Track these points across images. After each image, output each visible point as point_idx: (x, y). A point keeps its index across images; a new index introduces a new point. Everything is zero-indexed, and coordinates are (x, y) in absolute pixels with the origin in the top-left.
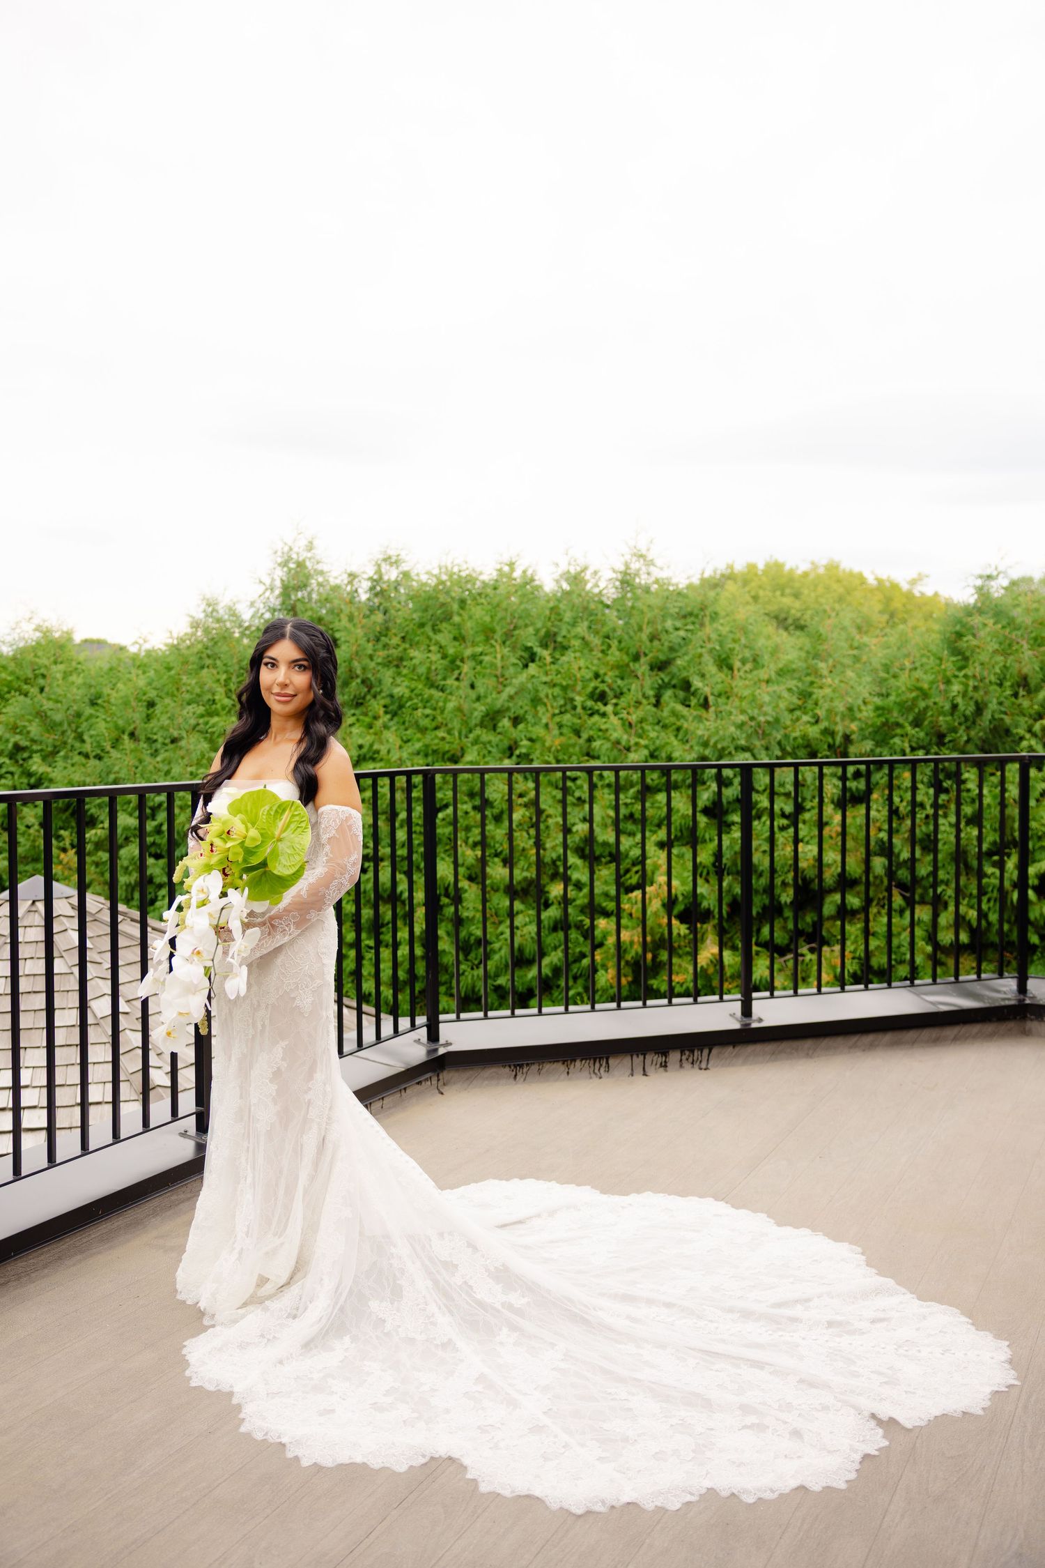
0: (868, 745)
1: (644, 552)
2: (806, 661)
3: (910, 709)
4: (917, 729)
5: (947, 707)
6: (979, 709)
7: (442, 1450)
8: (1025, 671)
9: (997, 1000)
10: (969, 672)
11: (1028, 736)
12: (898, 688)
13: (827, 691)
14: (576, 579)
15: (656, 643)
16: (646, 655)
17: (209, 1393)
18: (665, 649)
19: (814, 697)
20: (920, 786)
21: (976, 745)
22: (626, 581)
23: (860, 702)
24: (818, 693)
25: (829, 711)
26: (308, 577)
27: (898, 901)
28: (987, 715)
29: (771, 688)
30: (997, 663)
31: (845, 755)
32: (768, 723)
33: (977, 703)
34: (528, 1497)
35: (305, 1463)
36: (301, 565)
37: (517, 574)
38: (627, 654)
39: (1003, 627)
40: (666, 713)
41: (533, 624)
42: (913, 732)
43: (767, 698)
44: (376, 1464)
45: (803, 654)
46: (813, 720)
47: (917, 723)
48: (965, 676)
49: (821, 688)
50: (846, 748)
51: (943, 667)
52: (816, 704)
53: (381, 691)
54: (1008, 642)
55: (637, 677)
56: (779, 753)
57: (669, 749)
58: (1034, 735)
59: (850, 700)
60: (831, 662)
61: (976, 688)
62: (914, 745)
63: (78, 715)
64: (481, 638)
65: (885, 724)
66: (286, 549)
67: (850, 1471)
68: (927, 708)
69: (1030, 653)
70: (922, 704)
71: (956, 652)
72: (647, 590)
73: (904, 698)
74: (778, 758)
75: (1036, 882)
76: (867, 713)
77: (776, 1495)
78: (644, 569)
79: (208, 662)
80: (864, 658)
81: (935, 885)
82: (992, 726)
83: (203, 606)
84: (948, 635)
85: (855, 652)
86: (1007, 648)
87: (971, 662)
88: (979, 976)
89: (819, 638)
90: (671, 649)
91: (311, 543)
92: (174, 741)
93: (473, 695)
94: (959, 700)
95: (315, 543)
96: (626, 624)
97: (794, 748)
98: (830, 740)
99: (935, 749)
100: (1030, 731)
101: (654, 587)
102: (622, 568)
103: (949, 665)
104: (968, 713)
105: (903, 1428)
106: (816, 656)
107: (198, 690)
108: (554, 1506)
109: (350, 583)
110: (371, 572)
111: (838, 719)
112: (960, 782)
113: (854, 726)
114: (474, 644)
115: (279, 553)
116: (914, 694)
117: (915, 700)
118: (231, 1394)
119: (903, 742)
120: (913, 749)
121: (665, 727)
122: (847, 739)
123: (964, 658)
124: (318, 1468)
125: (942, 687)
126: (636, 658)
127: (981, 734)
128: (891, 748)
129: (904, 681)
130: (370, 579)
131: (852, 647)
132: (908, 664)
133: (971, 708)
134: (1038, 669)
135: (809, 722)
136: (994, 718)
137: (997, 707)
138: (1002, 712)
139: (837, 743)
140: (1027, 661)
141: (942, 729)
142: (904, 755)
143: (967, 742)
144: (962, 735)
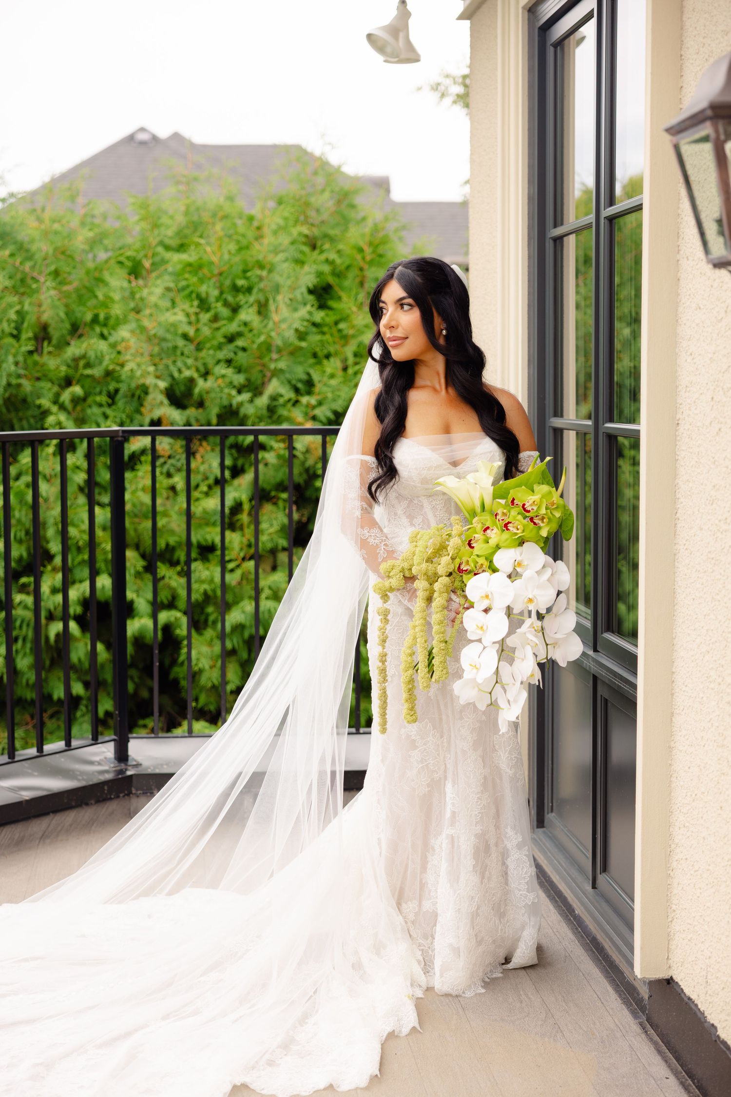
8: (45, 317)
9: (93, 773)
11: (55, 409)
30: (10, 306)
39: (12, 255)
54: (19, 276)
58: (62, 407)
69: (53, 292)
75: (79, 610)
82: (7, 395)
88: (68, 744)
100: (55, 402)
134: (62, 314)
136: (9, 385)
137: (13, 368)
138: (19, 376)
140: (48, 305)
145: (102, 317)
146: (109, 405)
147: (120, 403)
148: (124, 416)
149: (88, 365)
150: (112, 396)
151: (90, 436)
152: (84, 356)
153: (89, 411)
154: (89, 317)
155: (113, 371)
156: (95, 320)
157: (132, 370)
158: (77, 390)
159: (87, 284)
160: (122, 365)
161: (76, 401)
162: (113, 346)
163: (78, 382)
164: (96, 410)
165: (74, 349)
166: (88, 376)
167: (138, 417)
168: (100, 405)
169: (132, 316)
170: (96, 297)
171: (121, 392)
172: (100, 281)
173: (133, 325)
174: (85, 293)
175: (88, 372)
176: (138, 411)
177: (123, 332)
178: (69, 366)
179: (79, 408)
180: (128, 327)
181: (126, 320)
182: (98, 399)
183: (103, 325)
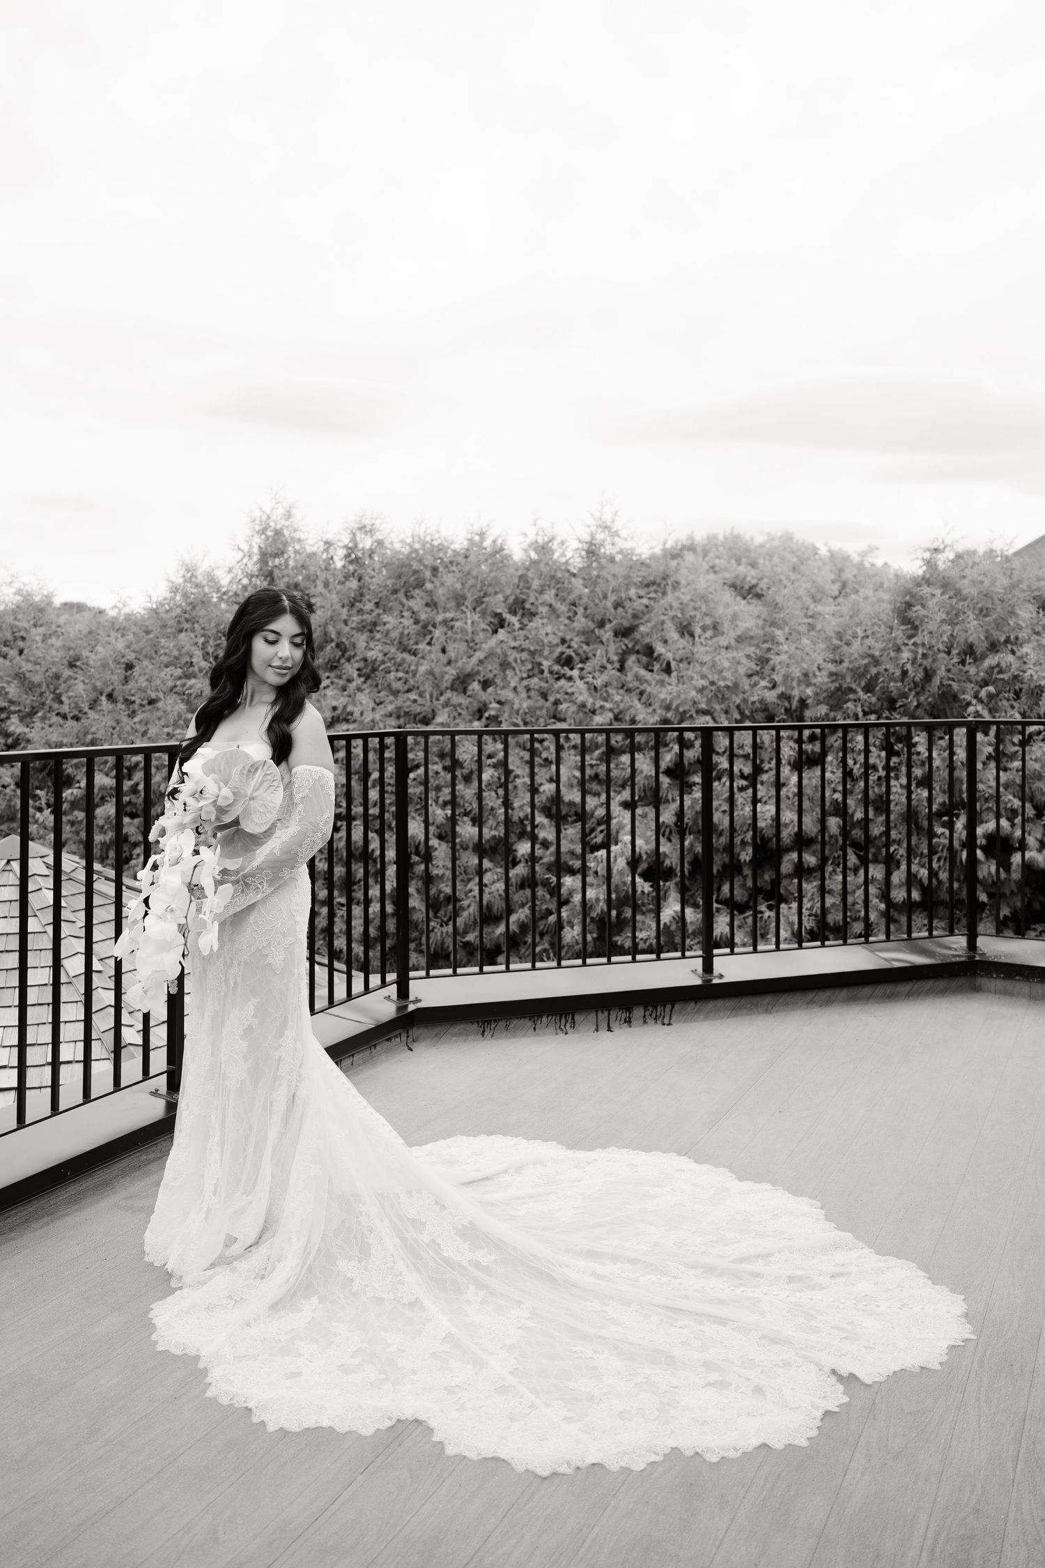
0: (823, 709)
1: (609, 523)
2: (763, 629)
3: (863, 675)
4: (869, 694)
5: (898, 673)
6: (929, 675)
7: (408, 1413)
8: (971, 639)
9: (948, 956)
10: (918, 640)
11: (974, 701)
12: (851, 654)
13: (784, 657)
14: (544, 549)
15: (620, 610)
16: (610, 621)
17: (175, 1357)
18: (629, 615)
19: (771, 662)
20: (872, 749)
21: (926, 710)
22: (592, 552)
23: (815, 668)
24: (775, 660)
25: (786, 677)
26: (285, 544)
27: (852, 859)
28: (936, 681)
29: (730, 655)
30: (945, 632)
31: (801, 719)
32: (728, 687)
33: (925, 670)
34: (494, 1459)
35: (271, 1428)
36: (278, 533)
37: (487, 543)
38: (593, 621)
39: (950, 598)
40: (630, 677)
41: (502, 591)
42: (865, 697)
43: (726, 664)
44: (342, 1428)
45: (761, 622)
46: (770, 686)
47: (869, 689)
48: (915, 644)
49: (778, 654)
50: (802, 712)
51: (893, 635)
52: (773, 670)
53: (355, 655)
54: (954, 612)
55: (602, 642)
56: (738, 717)
57: (632, 711)
58: (980, 701)
59: (805, 666)
60: (787, 630)
61: (924, 656)
62: (866, 709)
63: (57, 677)
64: (452, 604)
65: (838, 689)
66: (264, 517)
67: (811, 1428)
68: (878, 674)
69: (975, 622)
70: (874, 671)
71: (906, 621)
72: (612, 560)
73: (856, 665)
74: (737, 722)
75: (984, 842)
76: (822, 678)
77: (739, 1454)
78: (608, 539)
79: (186, 626)
80: (819, 627)
81: (887, 845)
82: (940, 692)
83: (182, 572)
84: (898, 605)
85: (810, 620)
86: (953, 618)
87: (920, 631)
88: (931, 933)
89: (776, 606)
90: (635, 616)
91: (289, 512)
92: (152, 702)
93: (444, 659)
94: (909, 667)
95: (294, 512)
96: (592, 591)
97: (752, 712)
98: (787, 704)
99: (887, 713)
100: (976, 697)
101: (618, 558)
102: (588, 539)
103: (899, 633)
104: (917, 679)
105: (863, 1384)
106: (773, 624)
107: (176, 653)
108: (520, 1468)
109: (327, 550)
110: (346, 540)
111: (795, 684)
112: (911, 745)
113: (809, 691)
114: (445, 610)
115: (258, 522)
116: (866, 661)
117: (867, 666)
118: (197, 1358)
119: (856, 706)
120: (865, 714)
121: (629, 691)
122: (803, 703)
123: (913, 627)
124: (284, 1433)
125: (893, 654)
126: (601, 624)
127: (930, 699)
128: (842, 712)
129: (856, 648)
130: (346, 547)
131: (806, 616)
132: (860, 633)
133: (920, 675)
134: (983, 638)
135: (766, 687)
136: (943, 685)
137: (945, 673)
138: (950, 679)
139: (794, 707)
140: (973, 630)
141: (893, 694)
142: (857, 719)
143: (917, 707)
144: (912, 701)
145: (1012, 638)
146: (1015, 700)
147: (1024, 699)
148: (1026, 707)
149: (1001, 672)
150: (1018, 695)
151: (998, 724)
152: (998, 665)
153: (1000, 704)
154: (1002, 639)
155: (1019, 676)
156: (1007, 641)
157: (1032, 675)
158: (991, 689)
159: (1003, 616)
160: (1024, 672)
161: (990, 696)
162: (1020, 658)
163: (993, 683)
164: (1005, 703)
165: (990, 661)
166: (1001, 679)
167: (1036, 707)
168: (1008, 700)
169: (1034, 637)
170: (1009, 624)
171: (1024, 690)
172: (1012, 613)
173: (1035, 644)
174: (1001, 622)
175: (1001, 676)
176: (1037, 704)
177: (1026, 649)
178: (987, 672)
179: (993, 702)
180: (1030, 645)
181: (1029, 641)
182: (1006, 695)
183: (1012, 643)
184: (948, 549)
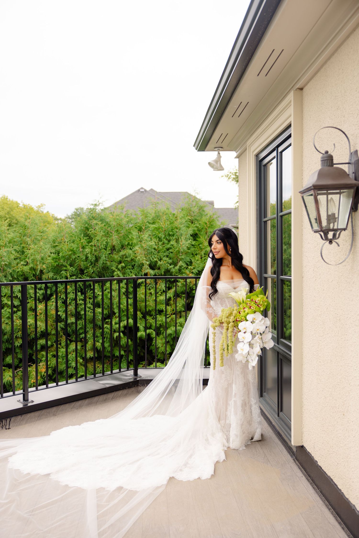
0: (51, 275)
2: (20, 238)
3: (68, 259)
4: (72, 268)
5: (84, 258)
6: (97, 259)
8: (114, 244)
9: (127, 379)
10: (92, 243)
11: (116, 270)
12: (63, 250)
13: (32, 251)
19: (25, 253)
21: (96, 274)
23: (47, 256)
24: (27, 252)
25: (33, 260)
28: (101, 262)
29: (6, 249)
30: (104, 240)
31: (40, 279)
32: (6, 265)
33: (96, 256)
39: (104, 226)
42: (70, 269)
43: (5, 254)
45: (19, 235)
46: (26, 264)
47: (71, 265)
48: (91, 246)
49: (29, 249)
50: (41, 276)
51: (82, 241)
52: (26, 257)
54: (107, 232)
56: (11, 279)
58: (119, 270)
59: (43, 255)
60: (32, 238)
61: (95, 251)
62: (71, 274)
65: (58, 265)
68: (76, 258)
69: (116, 236)
70: (74, 257)
71: (86, 235)
73: (66, 254)
74: (10, 281)
75: (123, 329)
76: (49, 260)
80: (46, 237)
82: (103, 266)
84: (82, 228)
86: (107, 234)
87: (93, 240)
88: (120, 370)
89: (25, 227)
94: (89, 255)
97: (18, 276)
98: (34, 272)
99: (80, 276)
100: (116, 268)
103: (84, 241)
104: (92, 261)
106: (25, 235)
111: (38, 263)
113: (44, 266)
116: (70, 253)
117: (70, 255)
119: (66, 273)
120: (71, 276)
122: (41, 271)
123: (90, 238)
125: (81, 250)
127: (98, 269)
128: (60, 276)
129: (65, 247)
131: (40, 232)
133: (94, 259)
134: (119, 243)
135: (23, 265)
136: (103, 263)
137: (104, 258)
138: (106, 261)
139: (38, 274)
140: (115, 240)
141: (81, 267)
142: (67, 278)
143: (93, 273)
144: (91, 270)
145: (130, 243)
146: (132, 269)
147: (136, 268)
148: (136, 272)
149: (126, 257)
150: (133, 266)
151: (127, 279)
152: (125, 255)
153: (126, 271)
154: (127, 243)
155: (134, 259)
156: (128, 244)
157: (139, 259)
158: (123, 264)
159: (126, 234)
160: (136, 257)
161: (123, 268)
162: (134, 252)
163: (123, 262)
164: (128, 270)
165: (122, 253)
166: (126, 260)
167: (141, 272)
168: (130, 269)
169: (139, 243)
170: (129, 237)
171: (136, 265)
172: (130, 233)
173: (140, 246)
174: (126, 236)
175: (126, 259)
177: (137, 248)
178: (121, 258)
179: (123, 270)
180: (138, 246)
181: (137, 244)
182: (129, 267)
183: (131, 246)
184: (100, 205)
